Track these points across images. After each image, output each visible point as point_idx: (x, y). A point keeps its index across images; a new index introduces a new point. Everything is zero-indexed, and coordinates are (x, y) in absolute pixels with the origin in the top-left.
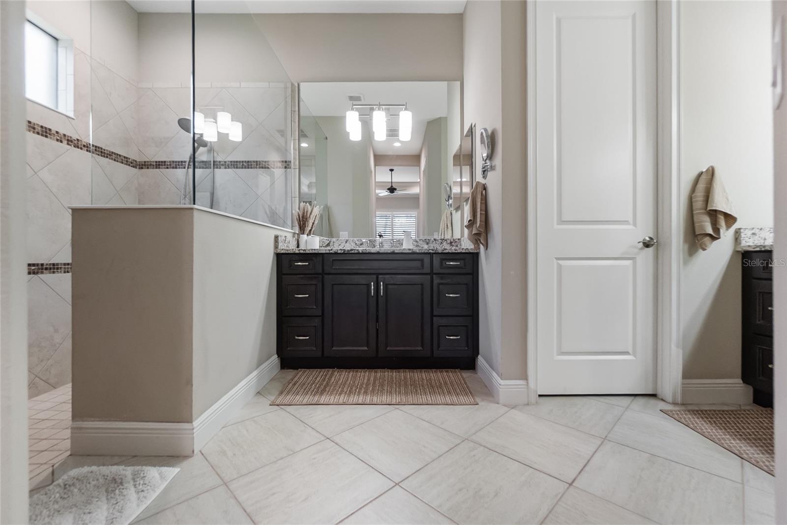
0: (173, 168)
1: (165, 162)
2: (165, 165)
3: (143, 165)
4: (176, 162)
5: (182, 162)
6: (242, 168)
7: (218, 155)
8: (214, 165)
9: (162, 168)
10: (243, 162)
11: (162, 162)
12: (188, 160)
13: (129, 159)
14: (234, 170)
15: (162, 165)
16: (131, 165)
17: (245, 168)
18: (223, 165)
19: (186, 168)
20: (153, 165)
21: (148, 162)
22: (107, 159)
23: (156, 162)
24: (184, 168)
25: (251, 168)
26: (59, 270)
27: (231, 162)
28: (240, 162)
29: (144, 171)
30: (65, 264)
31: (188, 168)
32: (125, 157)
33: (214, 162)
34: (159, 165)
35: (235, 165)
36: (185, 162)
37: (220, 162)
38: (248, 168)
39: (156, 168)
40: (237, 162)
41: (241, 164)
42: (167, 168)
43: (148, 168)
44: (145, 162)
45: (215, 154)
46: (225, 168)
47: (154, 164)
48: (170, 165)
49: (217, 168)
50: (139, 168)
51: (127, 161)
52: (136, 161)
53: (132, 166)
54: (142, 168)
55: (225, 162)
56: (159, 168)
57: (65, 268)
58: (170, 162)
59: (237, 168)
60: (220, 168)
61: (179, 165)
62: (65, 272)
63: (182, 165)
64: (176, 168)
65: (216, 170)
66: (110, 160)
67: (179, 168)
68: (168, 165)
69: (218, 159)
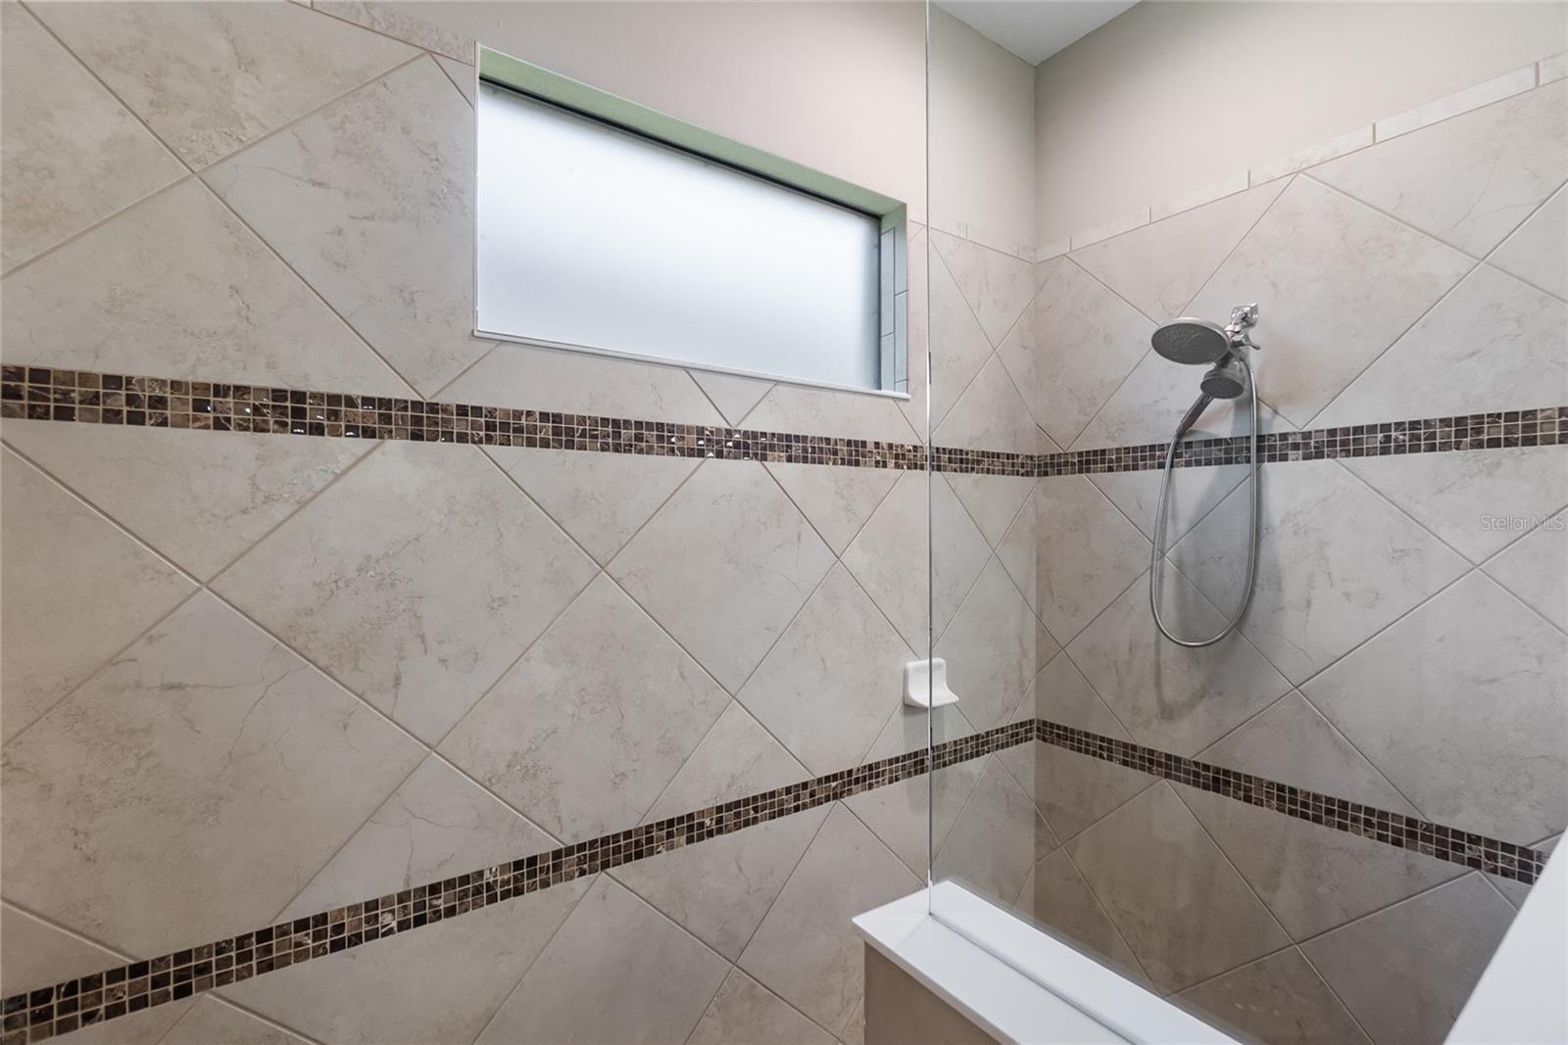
0: (1126, 468)
1: (1103, 452)
2: (1103, 462)
3: (1048, 466)
4: (1135, 450)
5: (1152, 448)
6: (1385, 451)
7: (1276, 412)
8: (1260, 449)
9: (1095, 472)
10: (1386, 427)
11: (1095, 452)
12: (1172, 440)
13: (1018, 456)
14: (1346, 461)
15: (1095, 462)
16: (1022, 471)
17: (1400, 449)
18: (1296, 447)
19: (1168, 462)
20: (1073, 464)
21: (1059, 455)
22: (974, 474)
23: (1080, 454)
24: (1161, 466)
25: (1432, 448)
26: (880, 779)
27: (1332, 432)
28: (1372, 429)
29: (1053, 480)
30: (891, 762)
31: (1172, 466)
32: (1008, 456)
33: (1261, 438)
34: (1089, 461)
35: (1347, 442)
36: (1162, 447)
37: (1284, 436)
38: (1415, 449)
39: (1080, 472)
40: (1358, 430)
41: (1380, 436)
42: (1110, 469)
43: (1059, 473)
44: (1052, 457)
45: (1266, 413)
46: (1305, 458)
47: (1076, 460)
48: (1119, 460)
49: (1272, 459)
50: (1039, 475)
51: (1013, 465)
52: (1031, 458)
53: (1022, 475)
54: (1046, 474)
55: (1307, 435)
56: (1088, 471)
57: (891, 771)
58: (1118, 450)
59: (1358, 453)
60: (1284, 458)
61: (1144, 458)
62: (891, 782)
63: (1153, 457)
64: (1135, 468)
65: (1267, 466)
66: (980, 475)
67: (1145, 467)
68: (1111, 461)
69: (1279, 427)
